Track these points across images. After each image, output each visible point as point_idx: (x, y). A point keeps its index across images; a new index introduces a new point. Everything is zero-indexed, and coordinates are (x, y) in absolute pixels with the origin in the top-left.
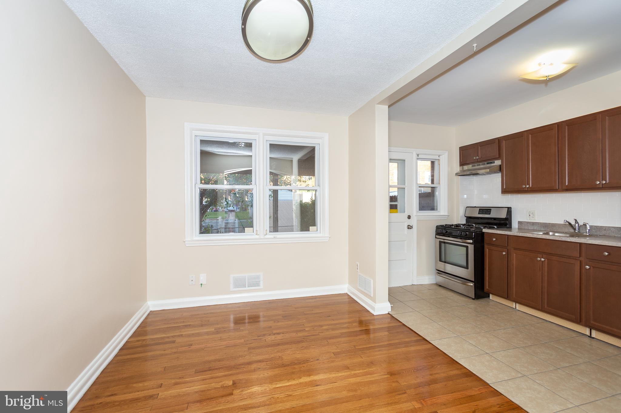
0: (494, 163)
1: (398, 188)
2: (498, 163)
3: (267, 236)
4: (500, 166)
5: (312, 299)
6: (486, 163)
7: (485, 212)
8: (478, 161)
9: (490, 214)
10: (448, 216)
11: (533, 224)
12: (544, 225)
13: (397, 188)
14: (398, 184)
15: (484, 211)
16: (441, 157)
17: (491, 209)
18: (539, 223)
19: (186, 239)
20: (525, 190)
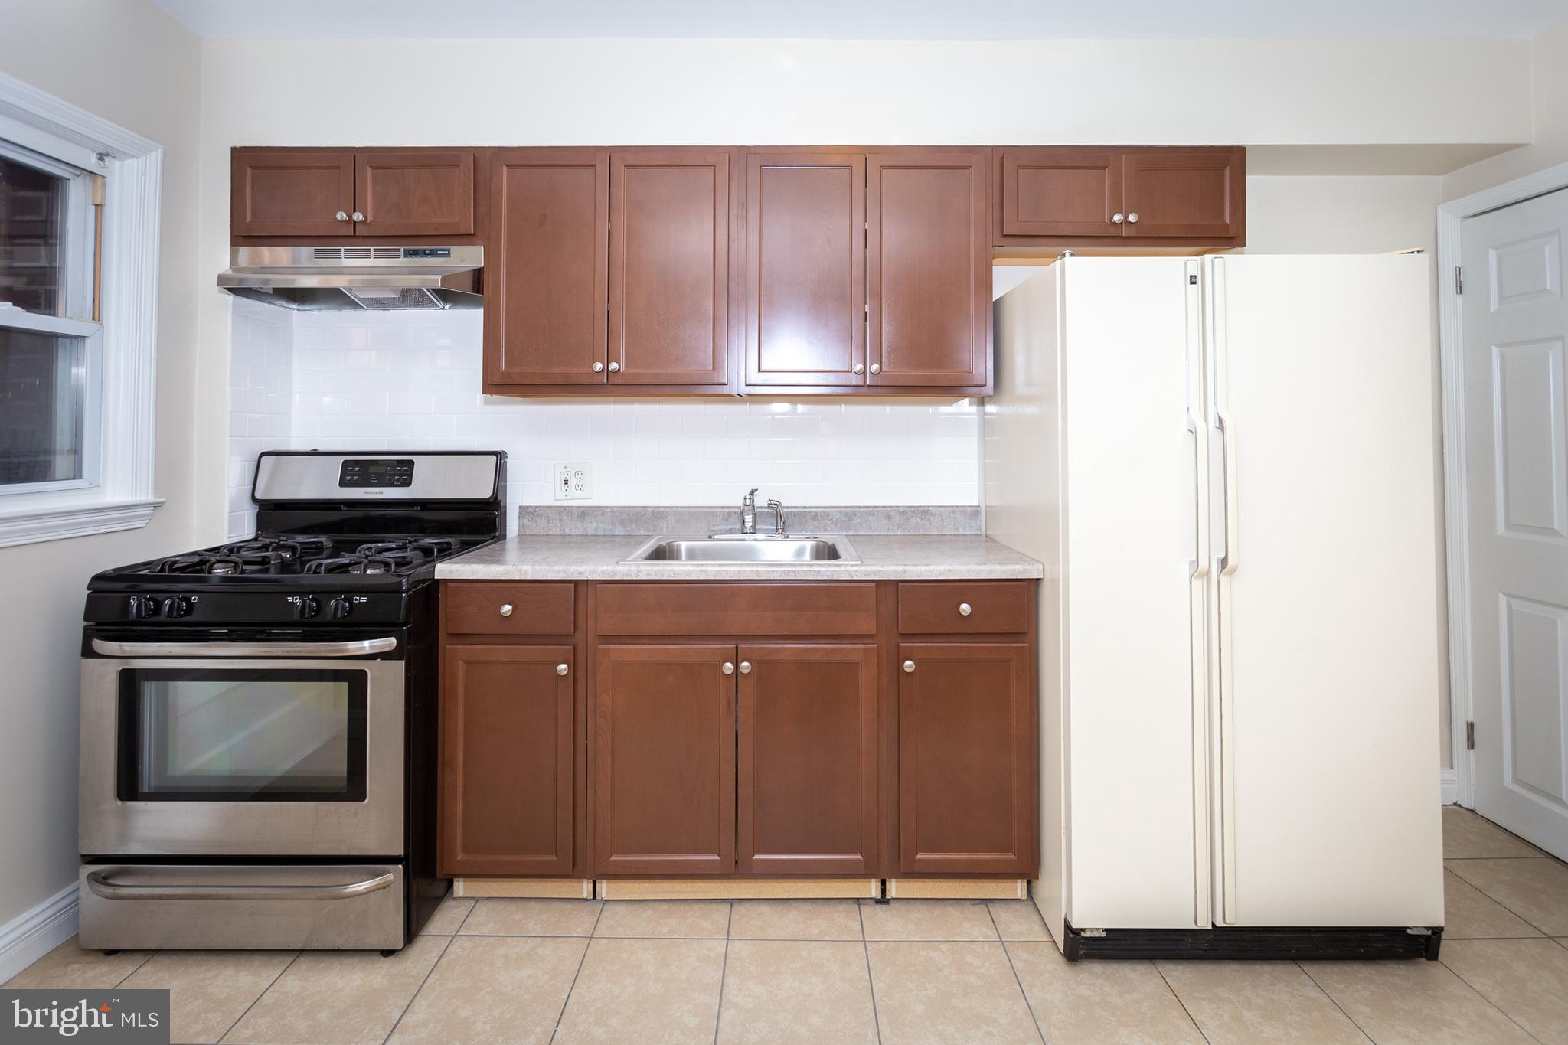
0: (448, 255)
2: (468, 257)
4: (478, 274)
6: (402, 249)
7: (378, 475)
8: (354, 236)
9: (407, 484)
10: (151, 506)
11: (583, 512)
12: (625, 515)
15: (372, 469)
17: (411, 463)
18: (607, 507)
20: (597, 380)
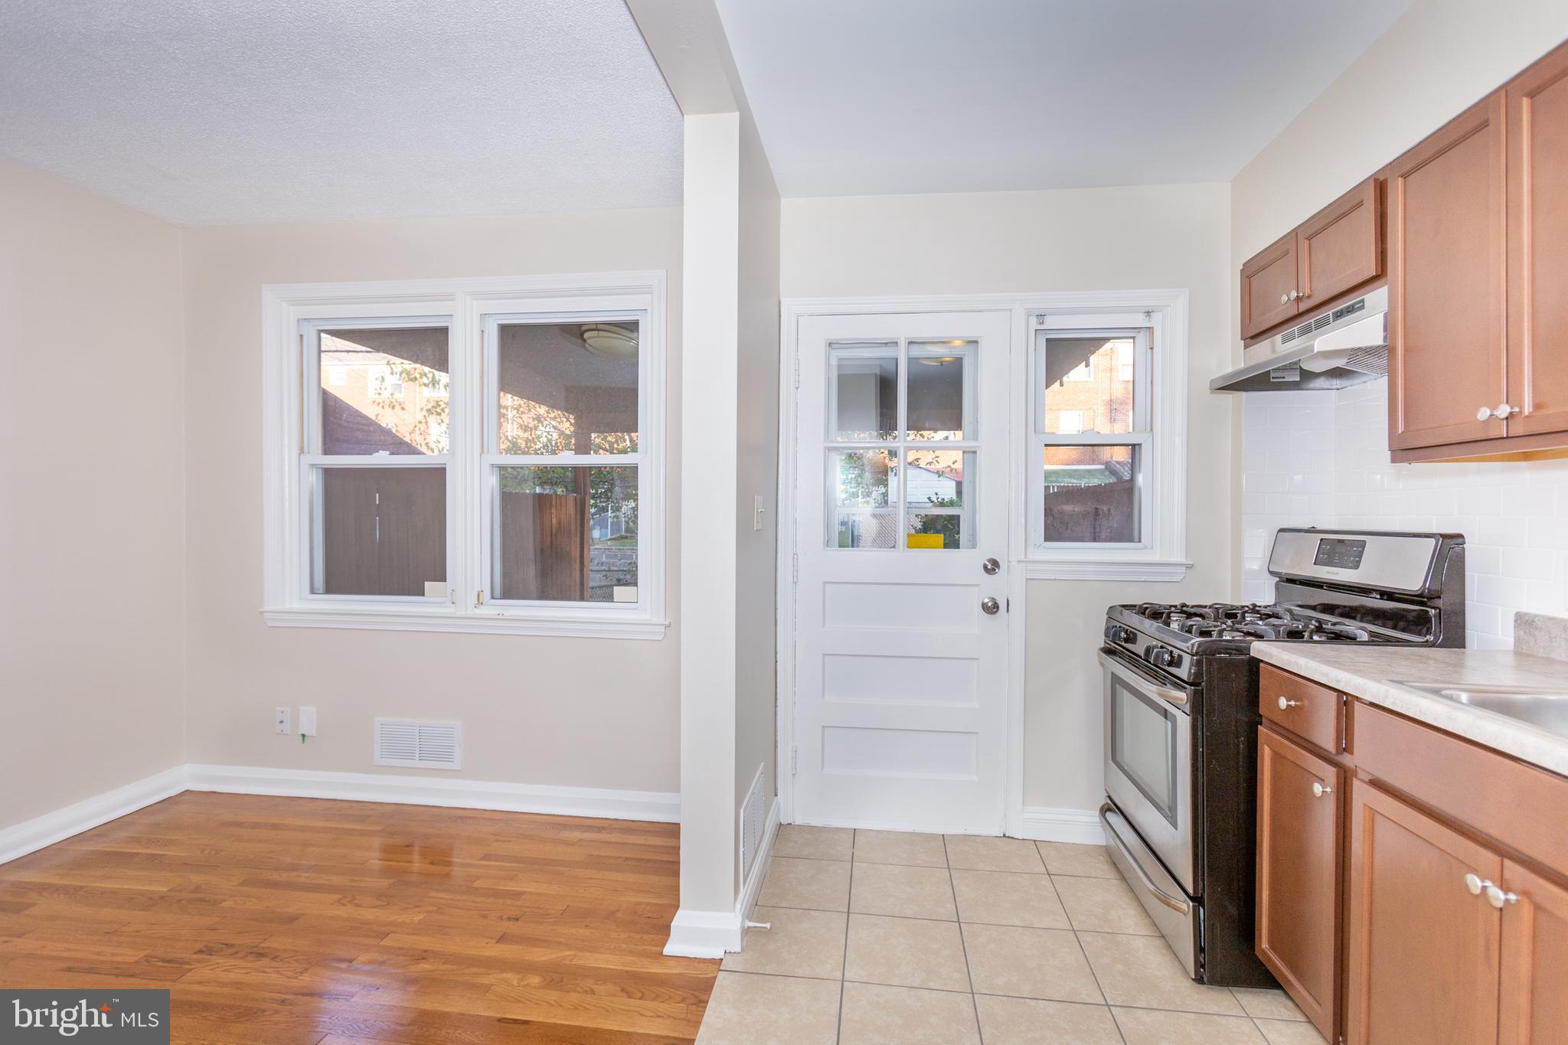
0: (1363, 306)
1: (964, 452)
3: (483, 611)
5: (600, 829)
6: (1330, 314)
7: (1340, 555)
8: (1299, 313)
9: (1356, 566)
10: (1189, 567)
13: (961, 452)
14: (964, 439)
15: (1337, 549)
16: (1157, 318)
17: (1363, 544)
19: (266, 608)
20: (1494, 434)
